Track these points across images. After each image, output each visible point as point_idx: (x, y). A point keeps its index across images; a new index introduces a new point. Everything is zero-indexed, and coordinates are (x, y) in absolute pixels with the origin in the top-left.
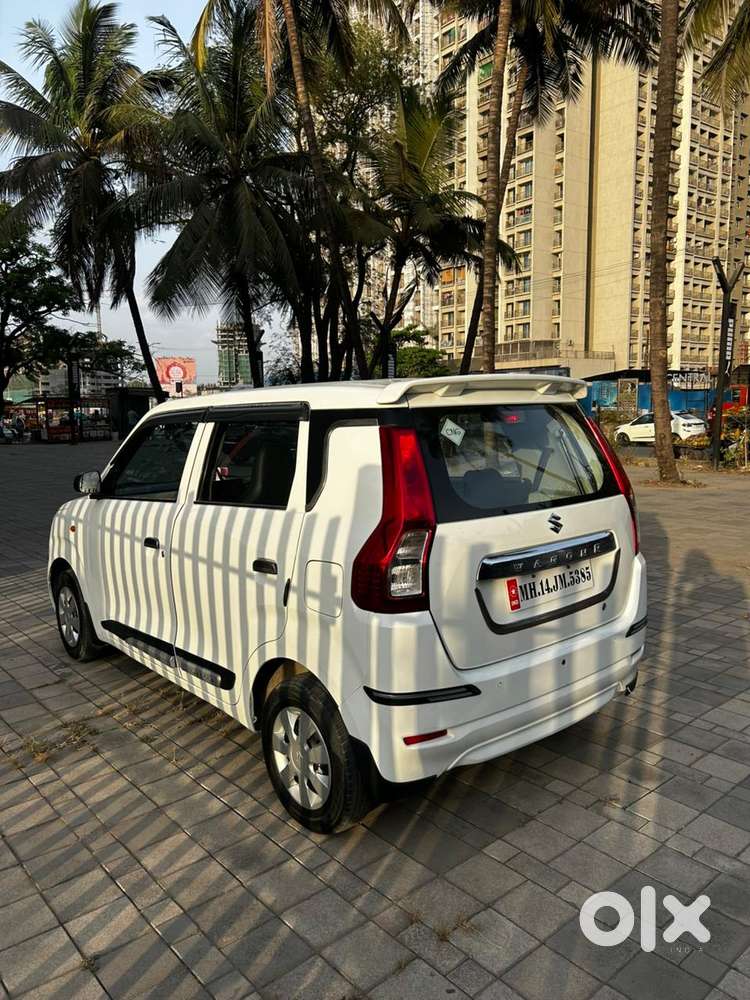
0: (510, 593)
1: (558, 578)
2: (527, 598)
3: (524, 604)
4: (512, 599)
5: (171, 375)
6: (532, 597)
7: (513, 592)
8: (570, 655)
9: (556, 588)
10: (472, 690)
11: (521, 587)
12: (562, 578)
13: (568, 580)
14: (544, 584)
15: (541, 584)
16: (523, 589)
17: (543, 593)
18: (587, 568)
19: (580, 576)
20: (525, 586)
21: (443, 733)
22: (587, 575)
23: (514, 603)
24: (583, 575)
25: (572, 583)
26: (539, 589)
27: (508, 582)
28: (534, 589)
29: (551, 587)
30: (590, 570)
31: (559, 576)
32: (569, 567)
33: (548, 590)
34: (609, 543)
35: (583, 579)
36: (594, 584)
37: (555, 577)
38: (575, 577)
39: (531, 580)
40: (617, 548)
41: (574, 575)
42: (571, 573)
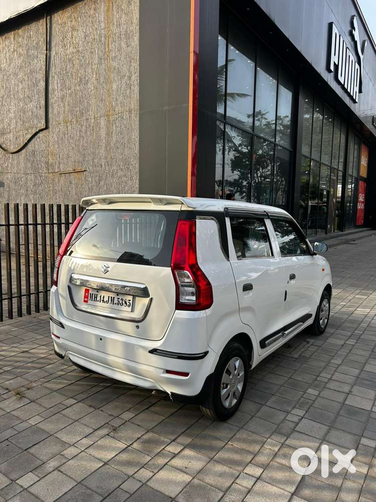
0: (85, 294)
1: (110, 298)
2: (92, 300)
3: (90, 302)
4: (85, 297)
6: (94, 300)
7: (87, 294)
8: (105, 338)
9: (107, 302)
10: (62, 326)
11: (90, 294)
12: (113, 299)
13: (116, 301)
14: (102, 297)
15: (101, 297)
16: (92, 295)
17: (100, 301)
18: (129, 300)
19: (124, 302)
20: (93, 294)
21: (59, 338)
22: (128, 304)
23: (85, 299)
24: (126, 303)
25: (118, 304)
26: (98, 298)
27: (86, 289)
28: (96, 297)
29: (105, 300)
30: (131, 302)
31: (111, 297)
32: (118, 295)
33: (103, 301)
34: (145, 293)
35: (125, 305)
36: (132, 311)
37: (109, 297)
38: (121, 302)
39: (97, 293)
40: (151, 297)
41: (120, 300)
42: (118, 299)
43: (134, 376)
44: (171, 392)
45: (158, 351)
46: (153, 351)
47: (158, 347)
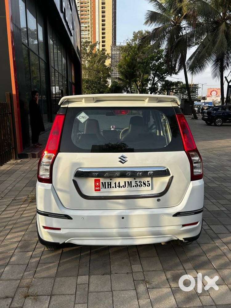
0: (95, 184)
2: (105, 188)
3: (103, 190)
4: (96, 186)
5: (212, 94)
6: (108, 188)
7: (97, 184)
8: (128, 216)
9: (124, 186)
10: (68, 217)
11: (102, 183)
12: (130, 183)
13: (133, 184)
14: (117, 183)
15: (115, 183)
17: (116, 187)
18: (148, 181)
19: (142, 184)
20: (105, 183)
21: (59, 229)
22: (147, 184)
23: (97, 188)
24: (145, 184)
25: (137, 186)
26: (113, 185)
27: (95, 180)
28: (110, 185)
29: (121, 185)
30: (150, 182)
31: (128, 182)
32: (135, 179)
33: (119, 186)
34: (165, 173)
35: (144, 186)
36: (152, 189)
37: (125, 182)
38: (139, 184)
39: (109, 181)
40: (171, 176)
41: (138, 183)
42: (136, 182)
43: (156, 237)
44: (183, 239)
45: (181, 213)
46: (176, 215)
47: (181, 210)
